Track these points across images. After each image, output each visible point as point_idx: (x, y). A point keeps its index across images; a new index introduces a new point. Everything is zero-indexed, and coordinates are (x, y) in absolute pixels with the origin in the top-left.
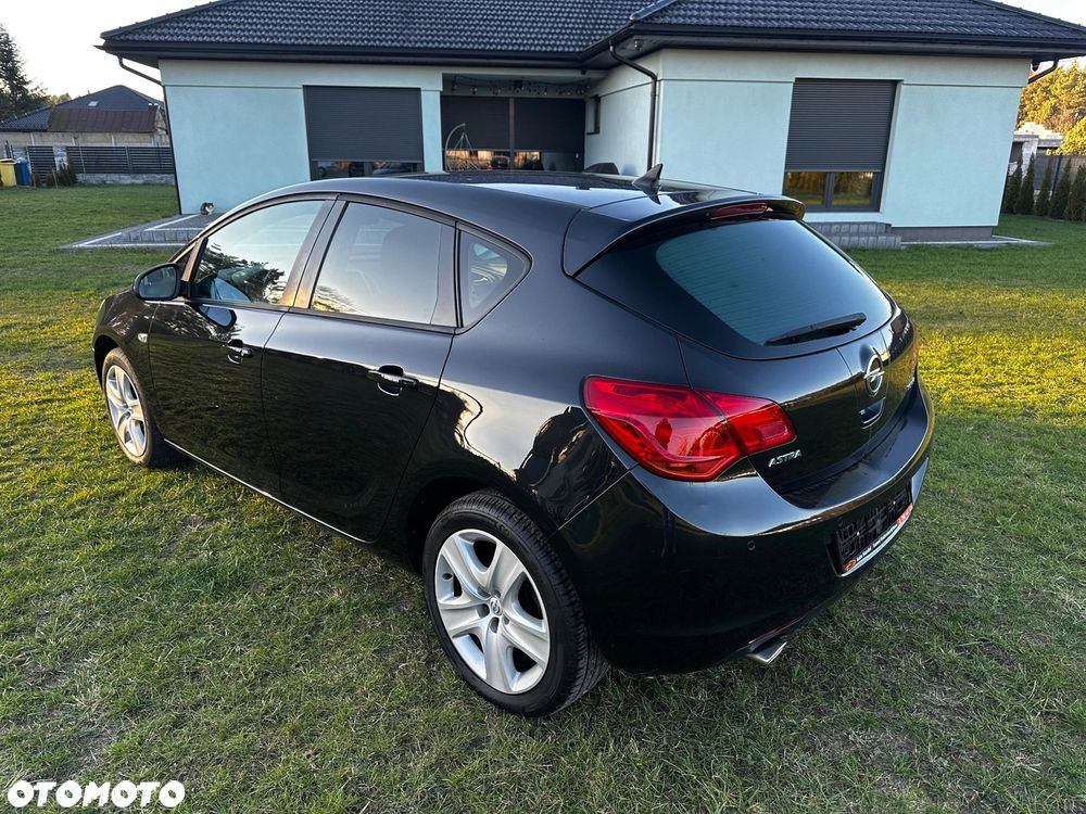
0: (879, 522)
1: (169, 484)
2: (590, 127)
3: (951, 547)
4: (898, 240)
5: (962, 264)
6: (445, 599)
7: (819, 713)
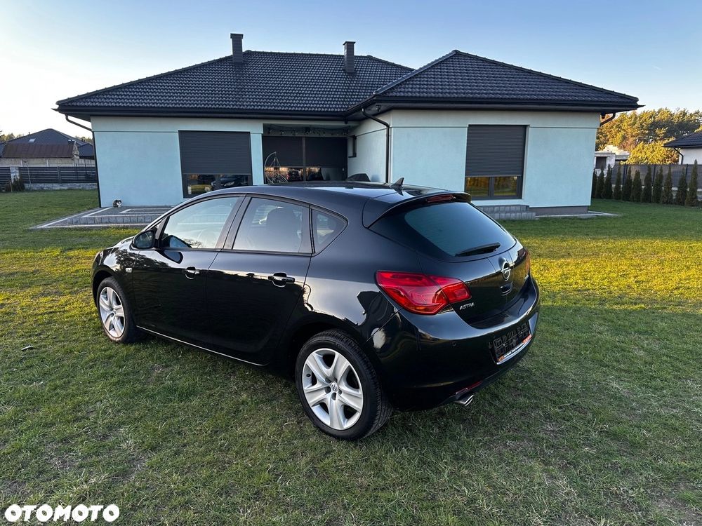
0: (514, 341)
1: (139, 350)
2: (350, 153)
3: (558, 365)
4: (533, 215)
5: (570, 227)
6: (307, 387)
7: (492, 435)
